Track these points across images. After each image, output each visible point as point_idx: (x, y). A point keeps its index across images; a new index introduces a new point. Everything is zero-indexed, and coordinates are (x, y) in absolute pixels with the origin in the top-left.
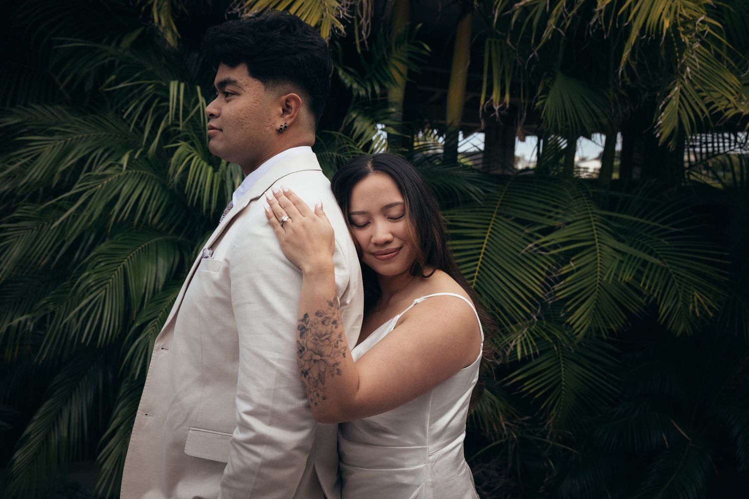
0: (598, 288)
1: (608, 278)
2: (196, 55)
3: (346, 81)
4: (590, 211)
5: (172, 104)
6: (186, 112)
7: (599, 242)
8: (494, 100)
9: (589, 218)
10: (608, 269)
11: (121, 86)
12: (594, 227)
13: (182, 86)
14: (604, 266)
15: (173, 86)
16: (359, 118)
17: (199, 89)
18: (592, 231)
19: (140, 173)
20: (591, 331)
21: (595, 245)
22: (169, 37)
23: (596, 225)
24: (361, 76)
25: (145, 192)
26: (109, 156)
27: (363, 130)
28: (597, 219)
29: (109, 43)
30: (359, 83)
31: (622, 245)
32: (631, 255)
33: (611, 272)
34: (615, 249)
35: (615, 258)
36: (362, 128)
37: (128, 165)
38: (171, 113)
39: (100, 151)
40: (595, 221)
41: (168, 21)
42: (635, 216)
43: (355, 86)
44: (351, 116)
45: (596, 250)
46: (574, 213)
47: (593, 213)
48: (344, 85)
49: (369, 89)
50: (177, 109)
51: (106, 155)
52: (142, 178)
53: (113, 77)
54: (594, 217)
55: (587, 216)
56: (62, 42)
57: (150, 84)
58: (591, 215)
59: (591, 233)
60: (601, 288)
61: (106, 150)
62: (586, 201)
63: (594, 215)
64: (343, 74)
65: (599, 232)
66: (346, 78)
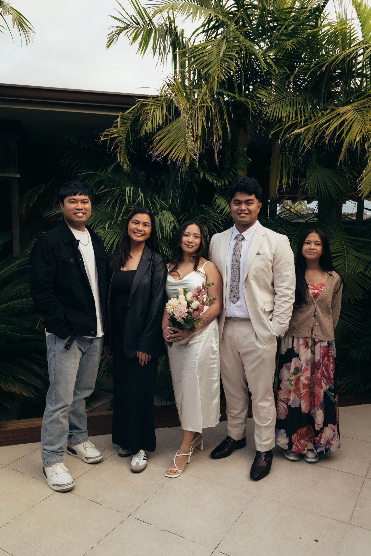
0: (347, 277)
1: (352, 271)
2: (143, 172)
3: (210, 180)
4: (342, 238)
5: (127, 198)
6: (134, 201)
7: (346, 253)
8: (283, 183)
9: (342, 241)
10: (352, 267)
11: (104, 191)
12: (344, 245)
13: (132, 188)
14: (349, 265)
15: (128, 189)
16: (219, 197)
17: (140, 189)
18: (344, 247)
19: (114, 231)
20: (344, 300)
21: (345, 254)
22: (125, 167)
23: (345, 244)
24: (219, 177)
25: (116, 239)
26: (101, 224)
27: (220, 203)
28: (346, 241)
29: (102, 171)
30: (216, 180)
31: (359, 254)
32: (363, 259)
33: (353, 268)
34: (355, 256)
35: (355, 261)
36: (219, 202)
37: (108, 227)
38: (127, 202)
39: (97, 222)
40: (345, 242)
41: (125, 159)
42: (368, 239)
43: (215, 182)
44: (215, 197)
45: (345, 257)
46: (334, 239)
47: (344, 238)
48: (209, 181)
49: (223, 183)
50: (129, 200)
51: (100, 224)
52: (115, 233)
53: (103, 187)
54: (344, 240)
55: (341, 240)
56: (81, 172)
57: (118, 189)
58: (343, 239)
59: (343, 248)
60: (348, 277)
61: (100, 221)
62: (341, 232)
63: (345, 239)
64: (208, 176)
65: (347, 248)
66: (209, 178)
